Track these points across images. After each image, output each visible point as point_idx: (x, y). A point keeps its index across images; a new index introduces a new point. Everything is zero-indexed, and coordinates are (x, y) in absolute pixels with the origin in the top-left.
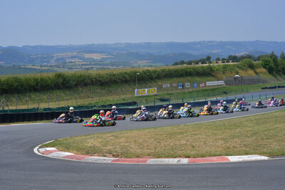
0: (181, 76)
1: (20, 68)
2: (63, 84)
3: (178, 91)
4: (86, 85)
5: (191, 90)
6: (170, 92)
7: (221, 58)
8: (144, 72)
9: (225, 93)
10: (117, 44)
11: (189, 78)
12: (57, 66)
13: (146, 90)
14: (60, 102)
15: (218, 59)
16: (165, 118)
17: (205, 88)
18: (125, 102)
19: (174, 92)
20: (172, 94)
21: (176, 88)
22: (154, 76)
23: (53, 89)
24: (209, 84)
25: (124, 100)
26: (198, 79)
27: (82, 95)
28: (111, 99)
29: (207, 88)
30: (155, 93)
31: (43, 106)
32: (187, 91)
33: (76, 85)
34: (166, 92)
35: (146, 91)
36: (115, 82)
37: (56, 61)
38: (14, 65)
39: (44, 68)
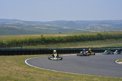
1: (75, 30)
2: (100, 38)
4: (109, 38)
10: (116, 20)
12: (90, 29)
14: (101, 45)
31: (94, 47)
33: (106, 39)
37: (90, 27)
38: (72, 29)
39: (85, 30)
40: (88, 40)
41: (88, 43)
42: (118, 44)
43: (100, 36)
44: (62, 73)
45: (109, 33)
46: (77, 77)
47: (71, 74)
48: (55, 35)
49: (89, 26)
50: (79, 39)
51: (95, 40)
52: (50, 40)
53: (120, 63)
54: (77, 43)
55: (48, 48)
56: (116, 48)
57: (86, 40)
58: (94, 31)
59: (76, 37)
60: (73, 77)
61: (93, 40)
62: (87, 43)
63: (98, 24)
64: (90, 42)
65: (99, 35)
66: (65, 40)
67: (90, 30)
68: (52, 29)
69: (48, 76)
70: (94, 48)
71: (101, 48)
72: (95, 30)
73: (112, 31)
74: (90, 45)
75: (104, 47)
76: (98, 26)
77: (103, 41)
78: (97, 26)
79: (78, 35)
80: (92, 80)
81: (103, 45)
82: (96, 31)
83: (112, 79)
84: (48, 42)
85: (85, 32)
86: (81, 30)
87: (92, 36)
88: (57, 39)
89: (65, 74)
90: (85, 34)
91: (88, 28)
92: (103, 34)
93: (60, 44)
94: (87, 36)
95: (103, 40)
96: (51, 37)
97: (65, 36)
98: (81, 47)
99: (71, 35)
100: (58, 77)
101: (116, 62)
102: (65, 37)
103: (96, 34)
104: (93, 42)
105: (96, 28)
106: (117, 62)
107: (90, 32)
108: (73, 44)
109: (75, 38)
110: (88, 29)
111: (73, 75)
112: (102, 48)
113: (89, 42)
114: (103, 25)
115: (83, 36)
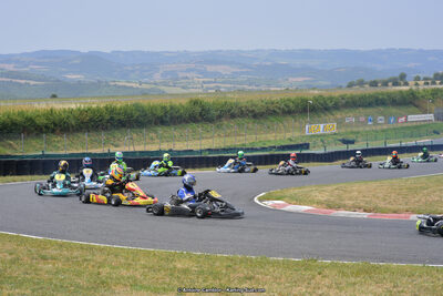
0: (370, 105)
1: (108, 86)
2: (200, 115)
3: (367, 129)
4: (233, 116)
5: (385, 127)
6: (355, 129)
7: (422, 76)
8: (316, 99)
9: (436, 133)
10: (257, 51)
11: (381, 108)
13: (322, 126)
14: (203, 141)
15: (418, 79)
16: (352, 167)
17: (405, 125)
18: (293, 143)
19: (361, 129)
20: (358, 133)
21: (364, 124)
22: (330, 105)
23: (187, 122)
24: (412, 118)
25: (291, 140)
26: (394, 110)
27: (229, 131)
28: (273, 139)
29: (410, 125)
30: (334, 130)
31: (180, 146)
32: (379, 128)
33: (219, 117)
34: (349, 130)
35: (321, 128)
36: (274, 113)
37: (162, 75)
38: (99, 81)
39: (144, 86)
40: (156, 124)
41: (156, 132)
42: (263, 137)
43: (198, 109)
44: (61, 246)
45: (233, 98)
46: (116, 256)
47: (91, 248)
48: (36, 105)
49: (161, 71)
50: (122, 117)
51: (180, 123)
52: (14, 124)
53: (269, 204)
54: (117, 134)
55: (9, 152)
56: (256, 150)
57: (150, 122)
58: (178, 90)
59: (111, 110)
60: (99, 258)
61: (174, 124)
62: (152, 135)
63: (193, 66)
64: (165, 128)
65: (196, 103)
66: (73, 123)
67: (162, 88)
68: (23, 82)
69: (9, 258)
70: (179, 152)
71: (201, 151)
72: (183, 88)
73: (243, 90)
74: (162, 139)
75: (214, 147)
76: (192, 70)
77: (209, 126)
78: (189, 70)
79: (120, 103)
80: (171, 266)
81: (210, 140)
82: (185, 91)
83: (241, 261)
84: (10, 131)
85: (144, 93)
86: (133, 85)
87: (172, 108)
88: (42, 121)
89: (70, 247)
90: (145, 102)
91: (157, 77)
92: (209, 100)
93: (55, 138)
94: (152, 108)
95: (210, 120)
96: (21, 114)
97: (73, 106)
98: (132, 149)
99: (95, 103)
100: (44, 258)
101: (256, 200)
102: (71, 111)
103: (185, 102)
104: (173, 131)
105: (187, 78)
106: (260, 200)
107: (162, 94)
108: (103, 136)
109: (107, 117)
110: (155, 84)
111: (101, 250)
112: (209, 150)
113: (160, 130)
114: (210, 68)
115: (137, 107)
